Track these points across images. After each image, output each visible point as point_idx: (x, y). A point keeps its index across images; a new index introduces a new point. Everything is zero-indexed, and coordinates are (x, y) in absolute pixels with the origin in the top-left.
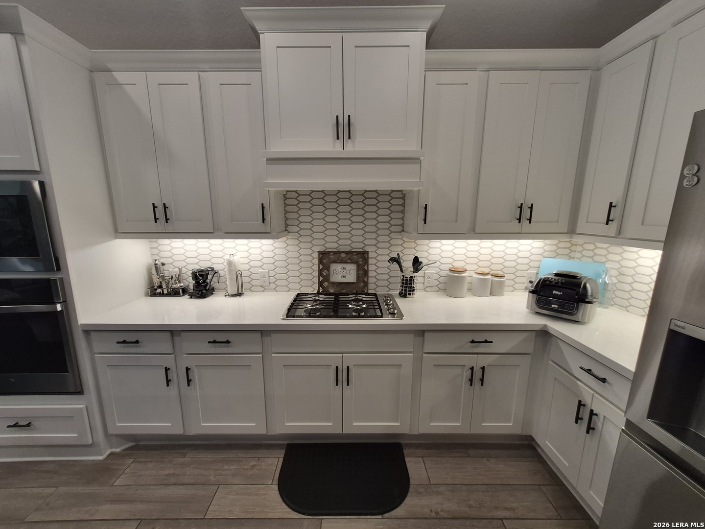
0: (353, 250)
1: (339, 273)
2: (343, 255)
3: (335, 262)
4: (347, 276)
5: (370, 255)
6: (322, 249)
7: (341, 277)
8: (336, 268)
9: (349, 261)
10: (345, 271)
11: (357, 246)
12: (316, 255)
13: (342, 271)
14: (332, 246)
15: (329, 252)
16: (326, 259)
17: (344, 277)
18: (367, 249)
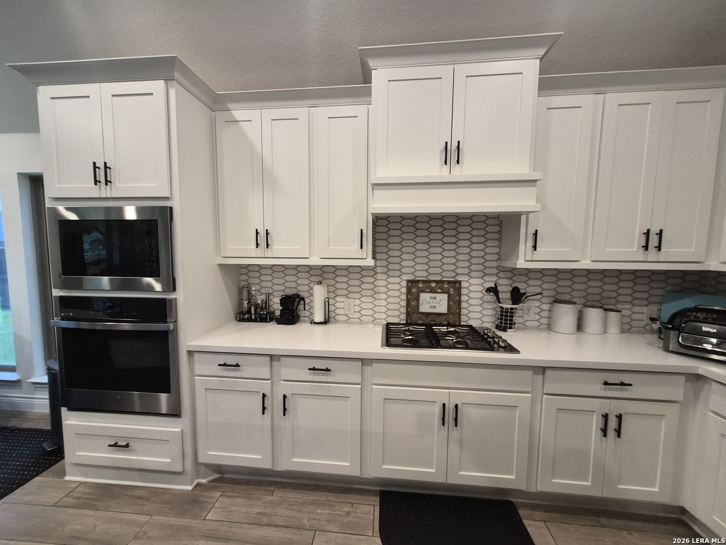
0: (444, 279)
1: (429, 303)
2: (433, 285)
3: (424, 291)
4: (438, 306)
5: (464, 284)
6: (411, 278)
7: (430, 307)
8: (425, 297)
9: (439, 291)
10: (435, 301)
11: (448, 276)
12: (404, 284)
13: (432, 301)
14: (421, 275)
15: (419, 281)
16: (414, 289)
17: (434, 307)
18: (459, 278)
